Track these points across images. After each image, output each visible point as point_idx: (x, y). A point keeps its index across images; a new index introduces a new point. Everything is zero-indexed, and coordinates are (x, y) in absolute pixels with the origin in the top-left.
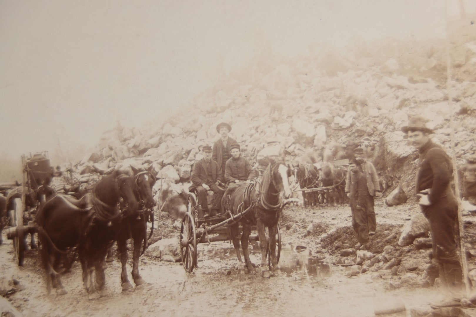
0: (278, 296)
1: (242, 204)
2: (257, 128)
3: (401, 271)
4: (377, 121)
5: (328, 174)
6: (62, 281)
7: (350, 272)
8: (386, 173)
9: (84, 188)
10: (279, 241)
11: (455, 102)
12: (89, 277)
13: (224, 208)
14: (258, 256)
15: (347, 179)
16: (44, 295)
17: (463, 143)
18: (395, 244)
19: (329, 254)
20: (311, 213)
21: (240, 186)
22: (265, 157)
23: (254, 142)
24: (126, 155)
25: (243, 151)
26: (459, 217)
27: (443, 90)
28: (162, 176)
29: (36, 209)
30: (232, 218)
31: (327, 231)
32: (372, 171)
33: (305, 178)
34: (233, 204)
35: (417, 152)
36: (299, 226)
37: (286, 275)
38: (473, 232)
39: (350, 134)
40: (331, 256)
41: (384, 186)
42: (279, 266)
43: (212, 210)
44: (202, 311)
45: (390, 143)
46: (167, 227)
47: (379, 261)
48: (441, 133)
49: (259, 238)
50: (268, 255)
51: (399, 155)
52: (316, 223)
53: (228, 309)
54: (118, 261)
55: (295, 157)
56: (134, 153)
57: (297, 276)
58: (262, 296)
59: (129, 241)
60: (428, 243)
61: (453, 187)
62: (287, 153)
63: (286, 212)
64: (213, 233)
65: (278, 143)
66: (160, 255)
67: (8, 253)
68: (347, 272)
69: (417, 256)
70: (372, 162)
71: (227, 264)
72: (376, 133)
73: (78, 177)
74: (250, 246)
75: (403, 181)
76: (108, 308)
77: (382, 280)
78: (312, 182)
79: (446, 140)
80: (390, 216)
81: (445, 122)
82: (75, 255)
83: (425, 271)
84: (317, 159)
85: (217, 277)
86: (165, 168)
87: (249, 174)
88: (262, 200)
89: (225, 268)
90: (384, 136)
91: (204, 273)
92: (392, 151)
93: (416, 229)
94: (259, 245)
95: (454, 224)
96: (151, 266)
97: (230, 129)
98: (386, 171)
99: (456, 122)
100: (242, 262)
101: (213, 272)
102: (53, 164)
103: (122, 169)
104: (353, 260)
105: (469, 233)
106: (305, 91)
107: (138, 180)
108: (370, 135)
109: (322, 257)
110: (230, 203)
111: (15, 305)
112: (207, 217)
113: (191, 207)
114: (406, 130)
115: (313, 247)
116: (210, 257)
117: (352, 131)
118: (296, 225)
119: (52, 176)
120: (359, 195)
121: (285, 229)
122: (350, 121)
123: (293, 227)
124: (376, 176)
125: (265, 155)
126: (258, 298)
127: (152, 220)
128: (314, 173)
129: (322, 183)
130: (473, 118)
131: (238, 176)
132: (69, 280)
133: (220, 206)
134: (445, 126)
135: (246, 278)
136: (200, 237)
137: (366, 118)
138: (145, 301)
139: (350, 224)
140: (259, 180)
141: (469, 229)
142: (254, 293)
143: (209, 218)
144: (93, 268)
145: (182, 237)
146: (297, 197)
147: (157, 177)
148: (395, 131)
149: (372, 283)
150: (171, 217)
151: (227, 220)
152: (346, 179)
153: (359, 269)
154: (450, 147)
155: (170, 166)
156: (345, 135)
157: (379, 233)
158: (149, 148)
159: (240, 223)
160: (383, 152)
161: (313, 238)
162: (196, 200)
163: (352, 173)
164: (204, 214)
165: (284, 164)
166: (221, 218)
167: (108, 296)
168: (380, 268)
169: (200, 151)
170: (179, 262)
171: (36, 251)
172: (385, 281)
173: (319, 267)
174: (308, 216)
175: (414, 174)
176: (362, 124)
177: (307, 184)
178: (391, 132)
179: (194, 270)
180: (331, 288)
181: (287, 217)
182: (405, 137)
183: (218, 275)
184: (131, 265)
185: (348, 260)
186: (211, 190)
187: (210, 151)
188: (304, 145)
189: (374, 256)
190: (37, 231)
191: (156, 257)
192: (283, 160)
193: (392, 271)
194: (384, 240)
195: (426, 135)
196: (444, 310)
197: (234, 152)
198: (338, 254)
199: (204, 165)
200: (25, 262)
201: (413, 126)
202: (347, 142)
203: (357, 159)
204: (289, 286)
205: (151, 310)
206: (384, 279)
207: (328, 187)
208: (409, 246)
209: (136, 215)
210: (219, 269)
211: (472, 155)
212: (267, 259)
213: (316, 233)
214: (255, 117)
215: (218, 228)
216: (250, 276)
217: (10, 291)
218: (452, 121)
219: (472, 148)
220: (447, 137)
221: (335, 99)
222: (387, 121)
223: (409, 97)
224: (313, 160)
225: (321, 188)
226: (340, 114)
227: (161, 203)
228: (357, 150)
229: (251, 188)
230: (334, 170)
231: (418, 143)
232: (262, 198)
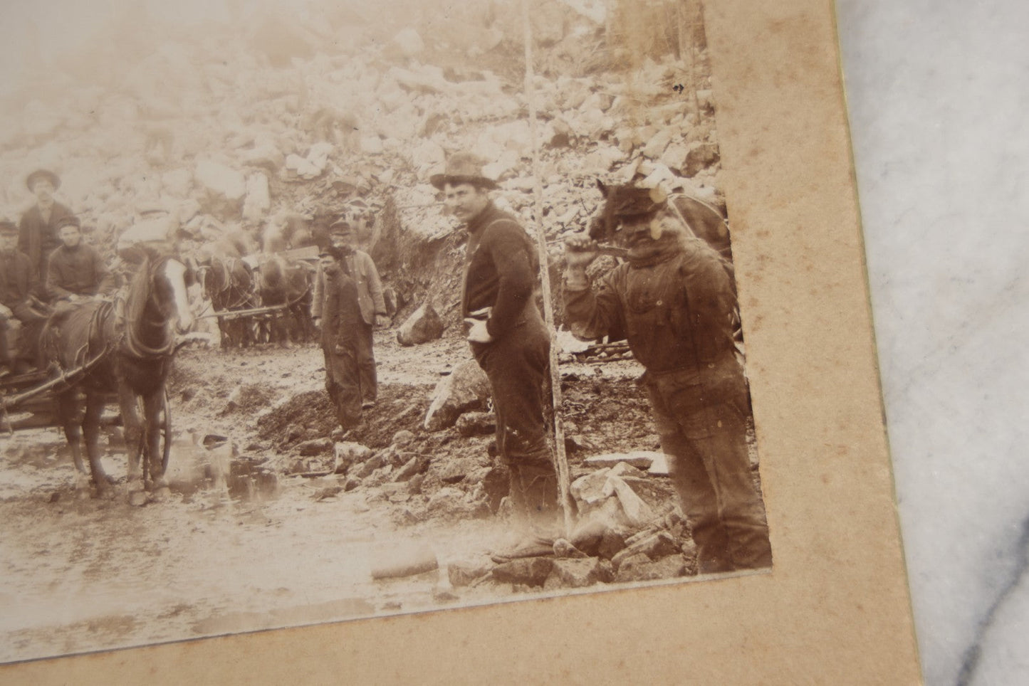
0: (162, 546)
1: (86, 347)
2: (117, 181)
3: (430, 484)
4: (378, 163)
5: (273, 278)
7: (321, 489)
8: (398, 275)
10: (165, 426)
11: (542, 122)
13: (45, 355)
14: (120, 460)
15: (315, 289)
17: (561, 208)
18: (417, 427)
19: (275, 452)
20: (235, 365)
21: (79, 307)
22: (137, 245)
23: (111, 211)
25: (87, 230)
26: (552, 366)
27: (519, 95)
30: (62, 376)
31: (271, 401)
32: (368, 271)
33: (225, 289)
34: (64, 348)
35: (465, 229)
36: (212, 391)
37: (180, 498)
38: (582, 397)
39: (320, 191)
40: (280, 456)
41: (394, 302)
42: (166, 479)
43: (18, 360)
45: (406, 211)
47: (383, 465)
48: (514, 187)
49: (123, 421)
50: (142, 456)
51: (426, 237)
52: (247, 384)
53: (51, 577)
55: (201, 243)
57: (204, 501)
58: (129, 546)
60: (488, 423)
61: (540, 303)
62: (183, 234)
63: (182, 363)
64: (21, 412)
65: (162, 213)
68: (313, 490)
69: (463, 452)
70: (368, 252)
71: (50, 479)
72: (378, 190)
74: (103, 439)
75: (435, 291)
77: (388, 504)
78: (239, 297)
79: (525, 204)
80: (406, 366)
81: (522, 163)
83: (480, 484)
84: (250, 246)
85: (29, 508)
87: (100, 281)
88: (127, 338)
89: (44, 488)
90: (393, 195)
92: (411, 228)
93: (461, 394)
95: (540, 383)
97: (56, 184)
98: (399, 270)
99: (544, 164)
101: (18, 496)
104: (328, 463)
105: (573, 400)
106: (222, 98)
108: (362, 194)
109: (259, 458)
110: (57, 346)
112: (5, 376)
114: (439, 182)
115: (241, 438)
116: (14, 464)
117: (324, 185)
118: (205, 389)
120: (342, 322)
121: (179, 399)
122: (321, 163)
123: (198, 394)
124: (377, 282)
125: (136, 240)
126: (120, 550)
128: (244, 277)
129: (261, 299)
130: (581, 154)
131: (77, 286)
133: (35, 351)
134: (522, 173)
137: (355, 158)
139: (320, 386)
140: (123, 293)
141: (573, 391)
142: (110, 540)
143: (12, 379)
146: (207, 330)
148: (418, 184)
149: (367, 510)
151: (52, 382)
152: (313, 288)
153: (340, 481)
154: (533, 218)
156: (310, 195)
157: (382, 405)
159: (79, 388)
160: (391, 230)
161: (242, 417)
163: (325, 276)
165: (178, 259)
166: (37, 378)
168: (383, 479)
172: (396, 507)
173: (254, 481)
174: (229, 370)
175: (459, 275)
177: (228, 302)
178: (409, 186)
180: (279, 524)
181: (185, 373)
182: (437, 197)
183: (31, 502)
185: (317, 464)
186: (15, 316)
187: (13, 232)
188: (220, 216)
189: (373, 454)
192: (176, 250)
193: (410, 485)
194: (394, 419)
195: (484, 193)
196: (518, 563)
197: (66, 234)
198: (295, 450)
201: (455, 172)
202: (316, 209)
203: (336, 245)
204: (189, 523)
206: (393, 502)
207: (274, 307)
208: (448, 430)
210: (33, 490)
211: (579, 234)
212: (141, 465)
213: (248, 406)
214: (113, 157)
215: (31, 401)
216: (102, 503)
218: (536, 160)
219: (579, 220)
220: (527, 195)
221: (288, 116)
222: (400, 163)
223: (447, 111)
224: (241, 250)
225: (259, 308)
226: (299, 149)
228: (337, 226)
229: (105, 312)
230: (286, 271)
231: (466, 211)
232: (130, 333)
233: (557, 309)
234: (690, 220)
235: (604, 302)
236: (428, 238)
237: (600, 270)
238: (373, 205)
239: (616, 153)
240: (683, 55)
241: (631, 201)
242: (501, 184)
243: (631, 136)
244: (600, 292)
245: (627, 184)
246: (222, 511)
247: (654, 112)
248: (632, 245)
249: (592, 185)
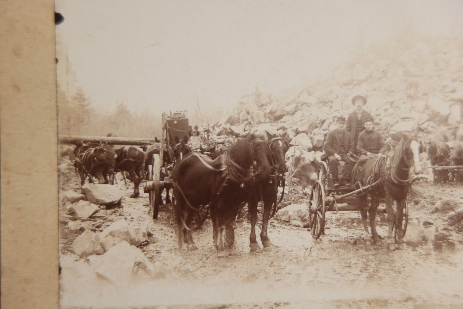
0: (402, 269)
1: (372, 176)
2: (392, 103)
6: (193, 237)
9: (219, 149)
10: (406, 215)
12: (219, 235)
13: (354, 178)
14: (384, 229)
16: (175, 249)
19: (455, 232)
20: (440, 191)
21: (371, 158)
22: (398, 132)
23: (387, 116)
24: (262, 120)
25: (377, 124)
28: (295, 143)
29: (172, 166)
30: (361, 189)
31: (455, 209)
33: (437, 156)
34: (363, 176)
36: (427, 202)
37: (411, 248)
40: (457, 234)
42: (405, 239)
43: (343, 179)
44: (327, 277)
46: (297, 193)
49: (387, 211)
50: (394, 228)
52: (444, 200)
53: (352, 278)
54: (248, 222)
55: (427, 134)
56: (270, 119)
57: (421, 251)
58: (387, 268)
59: (260, 203)
62: (420, 130)
63: (415, 188)
64: (342, 203)
65: (411, 119)
66: (289, 220)
67: (144, 205)
71: (353, 234)
73: (214, 137)
74: (378, 218)
76: (235, 267)
78: (443, 160)
82: (207, 213)
84: (451, 137)
85: (343, 246)
86: (298, 135)
87: (381, 147)
89: (351, 238)
91: (331, 241)
94: (386, 218)
96: (279, 229)
97: (365, 102)
100: (369, 233)
101: (339, 240)
102: (191, 123)
103: (257, 133)
106: (443, 69)
107: (272, 145)
109: (448, 234)
110: (360, 175)
111: (148, 256)
112: (336, 186)
113: (322, 175)
115: (440, 224)
116: (337, 225)
118: (425, 201)
119: (190, 135)
121: (413, 204)
123: (421, 202)
125: (398, 130)
126: (382, 269)
127: (283, 185)
128: (446, 152)
129: (453, 162)
131: (370, 149)
132: (200, 236)
133: (350, 177)
135: (372, 248)
136: (328, 205)
138: (272, 263)
140: (391, 154)
142: (378, 264)
143: (339, 188)
144: (224, 227)
145: (311, 204)
146: (427, 174)
147: (291, 143)
150: (301, 184)
151: (357, 191)
155: (304, 134)
158: (285, 115)
159: (369, 195)
161: (441, 214)
162: (327, 169)
164: (334, 183)
165: (416, 140)
166: (350, 188)
167: (236, 255)
169: (334, 121)
170: (307, 228)
171: (171, 206)
173: (444, 244)
174: (437, 193)
177: (438, 162)
179: (320, 237)
180: (456, 265)
181: (416, 192)
183: (344, 243)
184: (260, 227)
186: (343, 160)
187: (344, 122)
188: (437, 123)
190: (173, 187)
191: (284, 221)
192: (416, 136)
197: (367, 125)
199: (337, 135)
200: (159, 216)
204: (414, 260)
205: (277, 272)
207: (459, 166)
209: (268, 179)
210: (345, 238)
212: (394, 232)
213: (444, 210)
214: (391, 92)
215: (347, 198)
216: (375, 247)
217: (143, 242)
224: (446, 139)
225: (452, 166)
227: (293, 169)
229: (382, 162)
232: (392, 172)
246: (429, 257)
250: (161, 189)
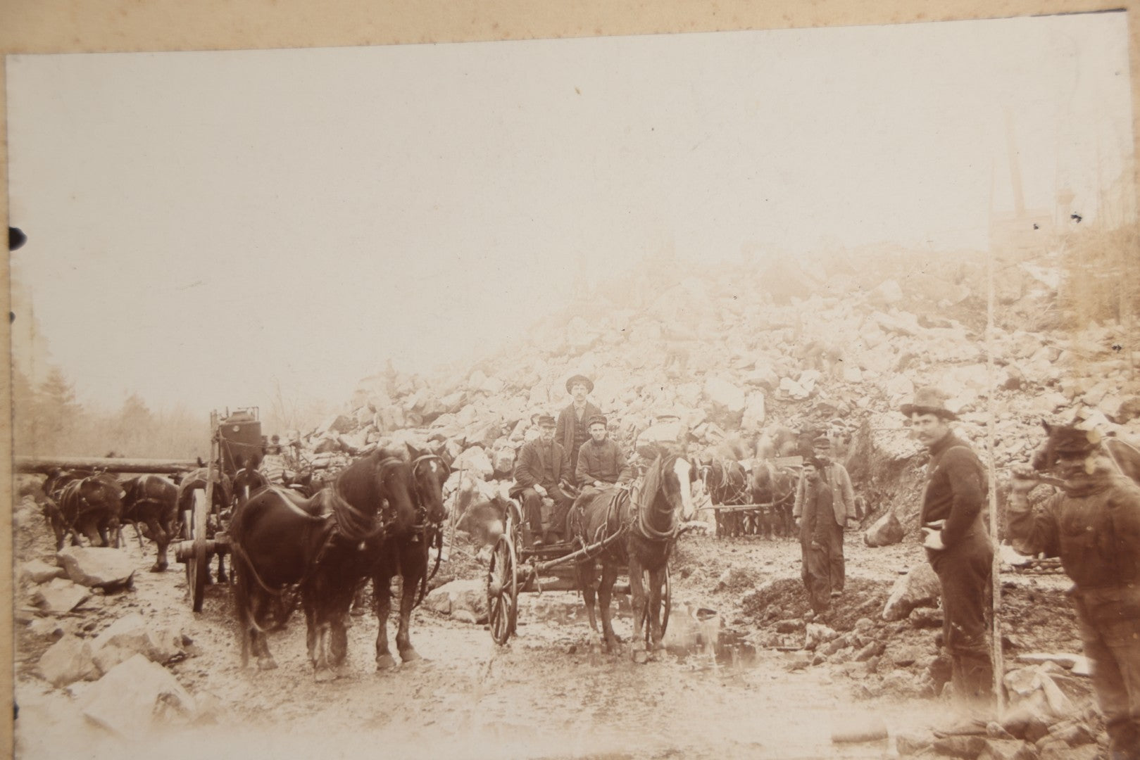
0: (659, 698)
1: (605, 525)
2: (640, 389)
3: (885, 666)
4: (857, 390)
5: (763, 481)
6: (268, 644)
7: (793, 662)
8: (868, 486)
9: (319, 478)
10: (667, 598)
11: (999, 367)
12: (318, 641)
13: (572, 530)
14: (627, 623)
15: (798, 493)
16: (235, 668)
17: (1010, 441)
18: (876, 616)
19: (756, 627)
20: (728, 551)
21: (602, 492)
22: (652, 443)
23: (632, 414)
24: (400, 423)
26: (994, 574)
27: (980, 342)
28: (462, 465)
29: (230, 511)
30: (584, 550)
31: (755, 584)
32: (844, 480)
33: (722, 486)
34: (588, 525)
35: (927, 452)
36: (706, 572)
37: (675, 659)
38: (1018, 603)
39: (807, 410)
40: (760, 631)
41: (863, 509)
42: (664, 642)
43: (549, 532)
44: (520, 716)
45: (879, 432)
46: (465, 559)
47: (846, 646)
48: (972, 420)
49: (632, 590)
50: (645, 621)
51: (893, 456)
52: (736, 568)
53: (567, 716)
54: (372, 615)
55: (705, 446)
56: (414, 420)
57: (695, 664)
58: (631, 696)
59: (395, 579)
60: (936, 618)
61: (987, 521)
62: (692, 438)
63: (683, 546)
64: (549, 576)
65: (674, 419)
66: (450, 609)
67: (176, 587)
68: (787, 662)
69: (914, 641)
70: (844, 465)
71: (570, 634)
72: (855, 413)
73: (309, 457)
74: (615, 604)
75: (899, 503)
76: (348, 700)
77: (849, 680)
78: (734, 494)
79: (980, 435)
80: (870, 564)
81: (980, 400)
82: (296, 600)
83: (927, 669)
84: (746, 452)
85: (551, 656)
86: (468, 451)
87: (620, 471)
88: (640, 520)
89: (565, 641)
90: (868, 419)
91: (528, 647)
92: (881, 447)
93: (915, 591)
94: (630, 603)
95: (983, 587)
96: (431, 628)
97: (590, 388)
98: (869, 483)
99: (998, 402)
100: (598, 632)
101: (543, 646)
102: (266, 431)
103: (390, 448)
104: (799, 641)
105: (1010, 605)
106: (732, 326)
107: (417, 470)
108: (844, 415)
109: (743, 631)
110: (582, 523)
111: (183, 681)
112: (538, 545)
113: (512, 524)
114: (908, 411)
115: (728, 613)
116: (541, 618)
117: (811, 405)
118: (701, 570)
119: (265, 452)
120: (818, 522)
121: (679, 576)
122: (810, 387)
123: (694, 573)
124: (851, 491)
125: (652, 440)
126: (623, 699)
127: (439, 545)
128: (739, 478)
129: (751, 497)
130: (1030, 397)
131: (601, 474)
132: (281, 643)
133: (564, 527)
134: (979, 409)
135: (604, 660)
136: (523, 581)
137: (839, 385)
138: (418, 691)
139: (797, 575)
140: (638, 483)
141: (1011, 597)
142: (616, 690)
143: (543, 548)
144: (327, 625)
145: (491, 579)
146: (706, 520)
147: (454, 466)
148: (889, 411)
149: (830, 683)
150: (473, 541)
151: (576, 554)
152: (796, 492)
153: (809, 657)
154: (986, 447)
155: (478, 448)
156: (798, 413)
157: (848, 595)
158: (442, 413)
159: (598, 560)
160: (866, 447)
161: (730, 595)
162: (521, 513)
163: (807, 482)
164: (534, 540)
165: (685, 458)
166: (564, 548)
167: (350, 678)
168: (846, 658)
169: (533, 423)
170: (484, 624)
171: (227, 586)
172: (855, 682)
173: (737, 650)
174: (722, 555)
175: (919, 491)
176: (830, 395)
177: (724, 498)
178: (882, 412)
179: (509, 641)
180: (756, 689)
181: (685, 554)
182: (906, 423)
183: (553, 652)
184: (395, 624)
185: (790, 640)
186: (550, 496)
187: (553, 425)
188: (723, 425)
189: (838, 636)
190: (230, 551)
191: (442, 612)
192: (684, 450)
193: (868, 665)
194: (858, 608)
195: (944, 423)
196: (956, 739)
197: (595, 430)
198: (773, 627)
199: (539, 451)
200: (204, 606)
201: (922, 404)
202: (802, 425)
203: (818, 457)
204: (681, 681)
205: (427, 708)
206: (853, 679)
207: (763, 505)
208: (903, 621)
209: (411, 533)
210: (555, 642)
211: (1024, 464)
212: (644, 629)
213: (736, 587)
214: (638, 369)
215: (558, 567)
216: (610, 658)
217: (175, 656)
218: (991, 399)
219: (1024, 452)
220: (981, 427)
221: (784, 346)
222: (876, 392)
223: (918, 352)
224: (738, 455)
225: (750, 505)
226: (791, 374)
227: (457, 514)
228: (819, 441)
229: (622, 498)
230: (775, 475)
231: (930, 437)
232: (642, 517)
233: (1001, 526)
234: (1120, 460)
235: (1042, 524)
236: (895, 457)
237: (1039, 496)
238: (851, 426)
239: (1060, 399)
240: (1123, 321)
241: (1071, 440)
242: (960, 417)
243: (1074, 385)
244: (1040, 515)
245: (1068, 425)
246: (709, 673)
247: (1096, 366)
248: (1069, 477)
249: (1038, 424)
250: (209, 554)
